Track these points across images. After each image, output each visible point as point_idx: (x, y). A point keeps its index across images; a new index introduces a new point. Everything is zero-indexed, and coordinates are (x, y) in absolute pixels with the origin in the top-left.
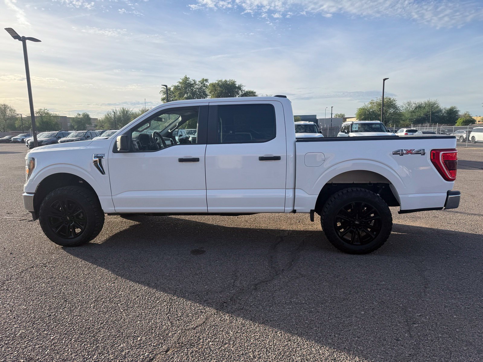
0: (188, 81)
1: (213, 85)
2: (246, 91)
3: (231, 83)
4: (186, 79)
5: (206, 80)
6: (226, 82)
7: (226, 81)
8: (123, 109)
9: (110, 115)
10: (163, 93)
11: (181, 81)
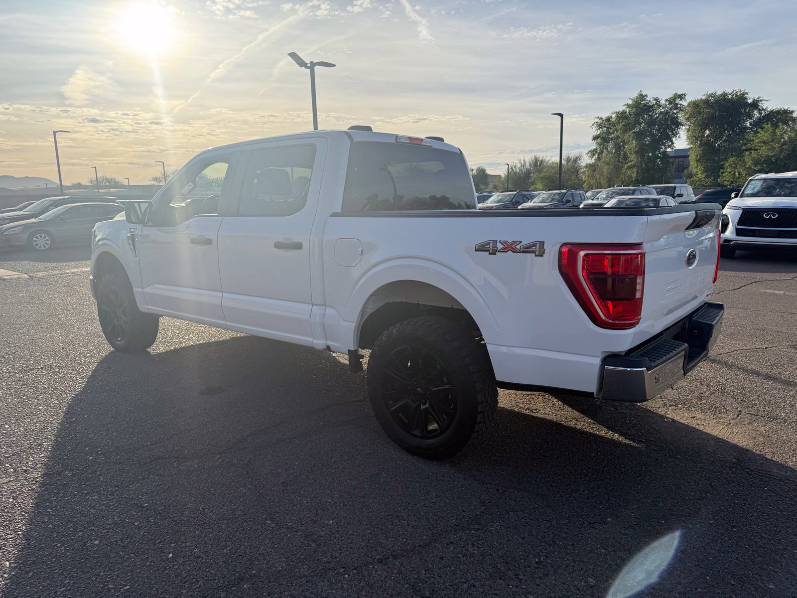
0: (644, 102)
1: (695, 105)
2: (769, 110)
3: (736, 96)
4: (642, 97)
5: (681, 97)
6: (724, 96)
7: (725, 94)
8: (536, 158)
9: (514, 169)
10: (597, 127)
11: (630, 102)
